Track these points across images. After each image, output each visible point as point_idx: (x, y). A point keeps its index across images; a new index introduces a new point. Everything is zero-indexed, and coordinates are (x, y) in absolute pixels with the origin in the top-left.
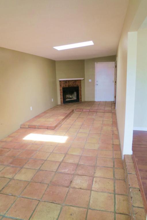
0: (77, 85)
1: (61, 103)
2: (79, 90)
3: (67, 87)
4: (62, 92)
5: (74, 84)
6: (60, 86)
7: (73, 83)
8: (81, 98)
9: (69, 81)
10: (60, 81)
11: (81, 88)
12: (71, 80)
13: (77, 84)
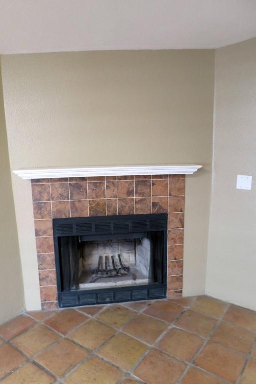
0: (154, 205)
1: (43, 305)
2: (170, 236)
3: (87, 213)
4: (52, 242)
5: (136, 197)
6: (39, 208)
7: (130, 193)
8: (180, 279)
9: (98, 181)
10: (33, 181)
11: (182, 222)
12: (114, 178)
13: (153, 199)
